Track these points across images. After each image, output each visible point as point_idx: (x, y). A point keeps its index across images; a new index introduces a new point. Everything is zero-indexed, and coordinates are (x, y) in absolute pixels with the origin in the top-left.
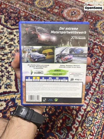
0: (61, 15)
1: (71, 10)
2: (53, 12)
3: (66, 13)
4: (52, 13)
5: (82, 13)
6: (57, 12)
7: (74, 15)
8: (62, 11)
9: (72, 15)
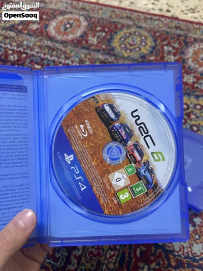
0: (45, 34)
1: (63, 20)
2: (28, 31)
3: (54, 28)
4: (26, 32)
5: (84, 24)
6: (37, 29)
7: (70, 30)
8: (47, 26)
9: (66, 29)
